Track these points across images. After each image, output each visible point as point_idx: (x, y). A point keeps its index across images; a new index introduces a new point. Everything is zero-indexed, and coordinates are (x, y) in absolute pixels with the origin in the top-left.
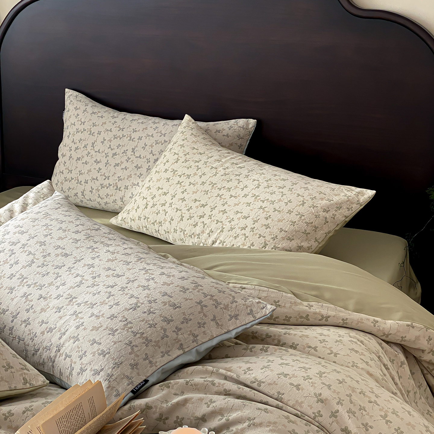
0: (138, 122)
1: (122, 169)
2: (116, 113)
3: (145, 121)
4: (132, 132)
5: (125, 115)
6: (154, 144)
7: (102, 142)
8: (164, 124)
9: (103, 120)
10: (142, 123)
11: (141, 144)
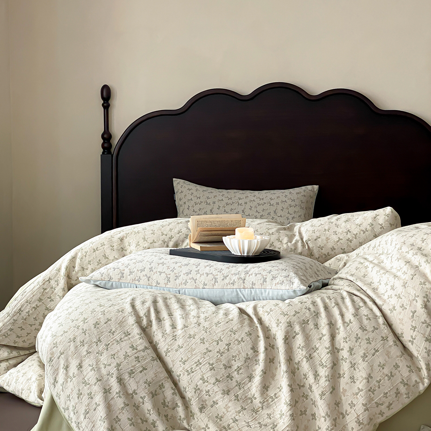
6: (257, 206)
7: (218, 208)
9: (214, 194)
11: (247, 206)
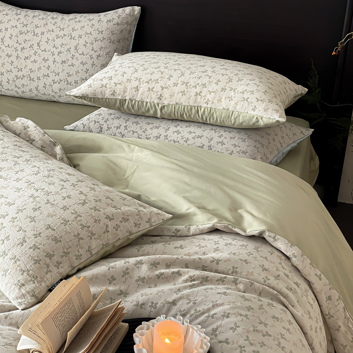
0: (39, 18)
1: (32, 62)
2: (19, 10)
3: (45, 17)
4: (35, 28)
5: (26, 12)
6: (55, 39)
7: (10, 38)
8: (61, 19)
9: (9, 17)
10: (43, 19)
